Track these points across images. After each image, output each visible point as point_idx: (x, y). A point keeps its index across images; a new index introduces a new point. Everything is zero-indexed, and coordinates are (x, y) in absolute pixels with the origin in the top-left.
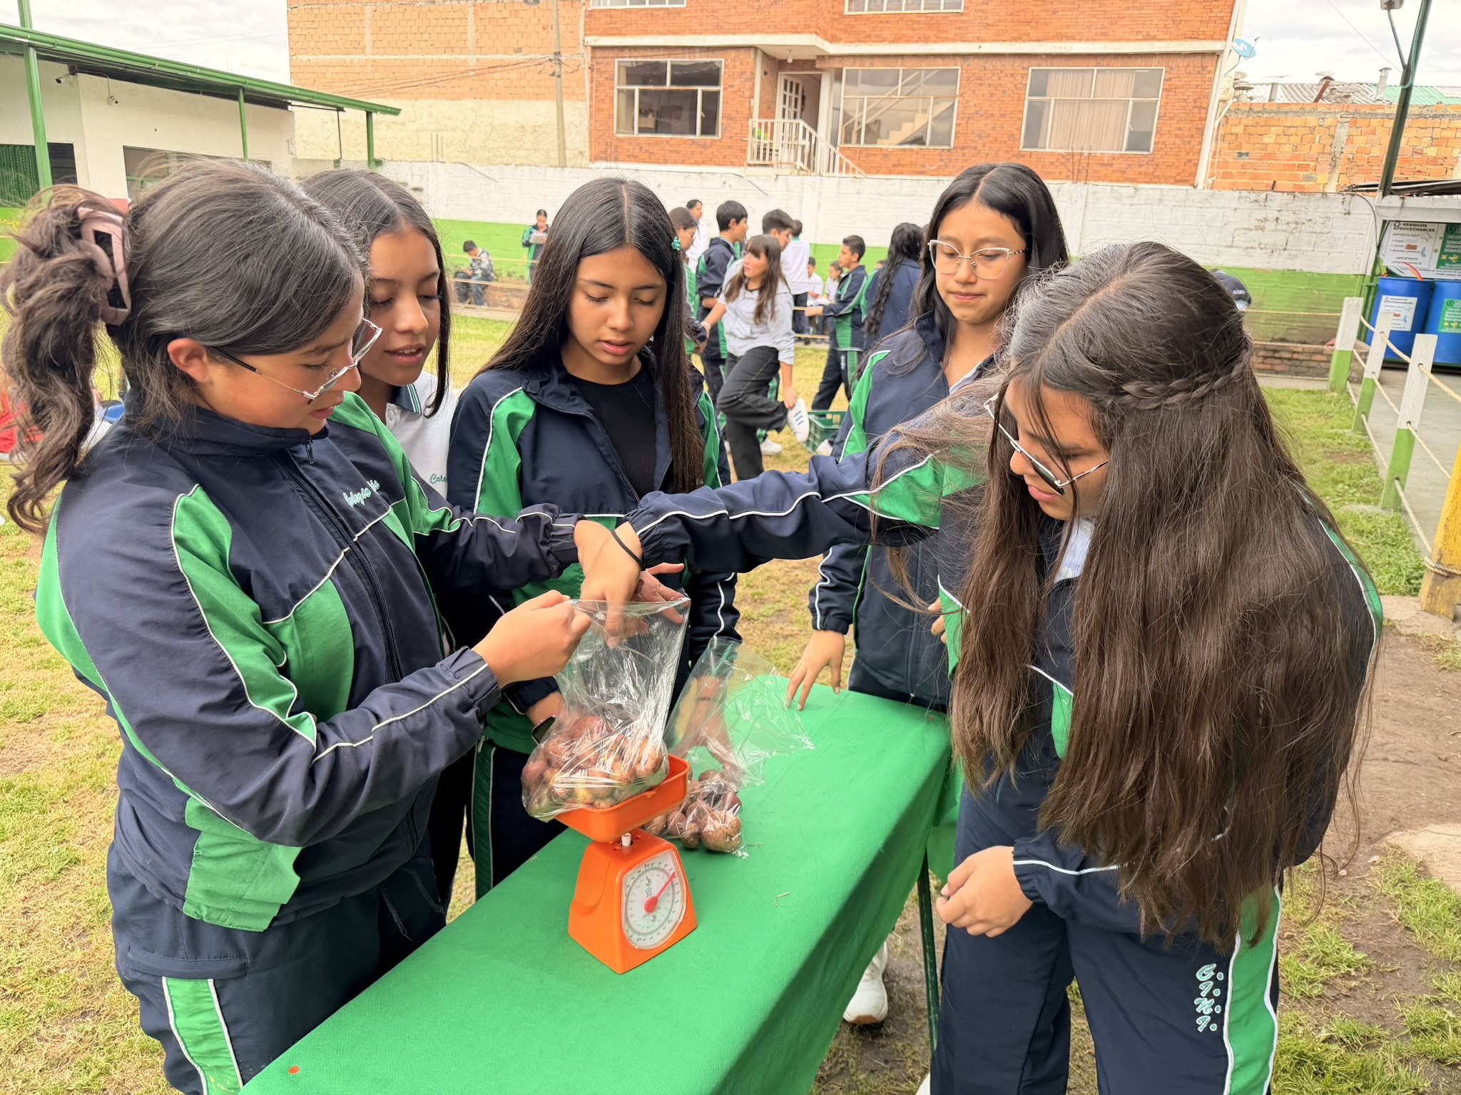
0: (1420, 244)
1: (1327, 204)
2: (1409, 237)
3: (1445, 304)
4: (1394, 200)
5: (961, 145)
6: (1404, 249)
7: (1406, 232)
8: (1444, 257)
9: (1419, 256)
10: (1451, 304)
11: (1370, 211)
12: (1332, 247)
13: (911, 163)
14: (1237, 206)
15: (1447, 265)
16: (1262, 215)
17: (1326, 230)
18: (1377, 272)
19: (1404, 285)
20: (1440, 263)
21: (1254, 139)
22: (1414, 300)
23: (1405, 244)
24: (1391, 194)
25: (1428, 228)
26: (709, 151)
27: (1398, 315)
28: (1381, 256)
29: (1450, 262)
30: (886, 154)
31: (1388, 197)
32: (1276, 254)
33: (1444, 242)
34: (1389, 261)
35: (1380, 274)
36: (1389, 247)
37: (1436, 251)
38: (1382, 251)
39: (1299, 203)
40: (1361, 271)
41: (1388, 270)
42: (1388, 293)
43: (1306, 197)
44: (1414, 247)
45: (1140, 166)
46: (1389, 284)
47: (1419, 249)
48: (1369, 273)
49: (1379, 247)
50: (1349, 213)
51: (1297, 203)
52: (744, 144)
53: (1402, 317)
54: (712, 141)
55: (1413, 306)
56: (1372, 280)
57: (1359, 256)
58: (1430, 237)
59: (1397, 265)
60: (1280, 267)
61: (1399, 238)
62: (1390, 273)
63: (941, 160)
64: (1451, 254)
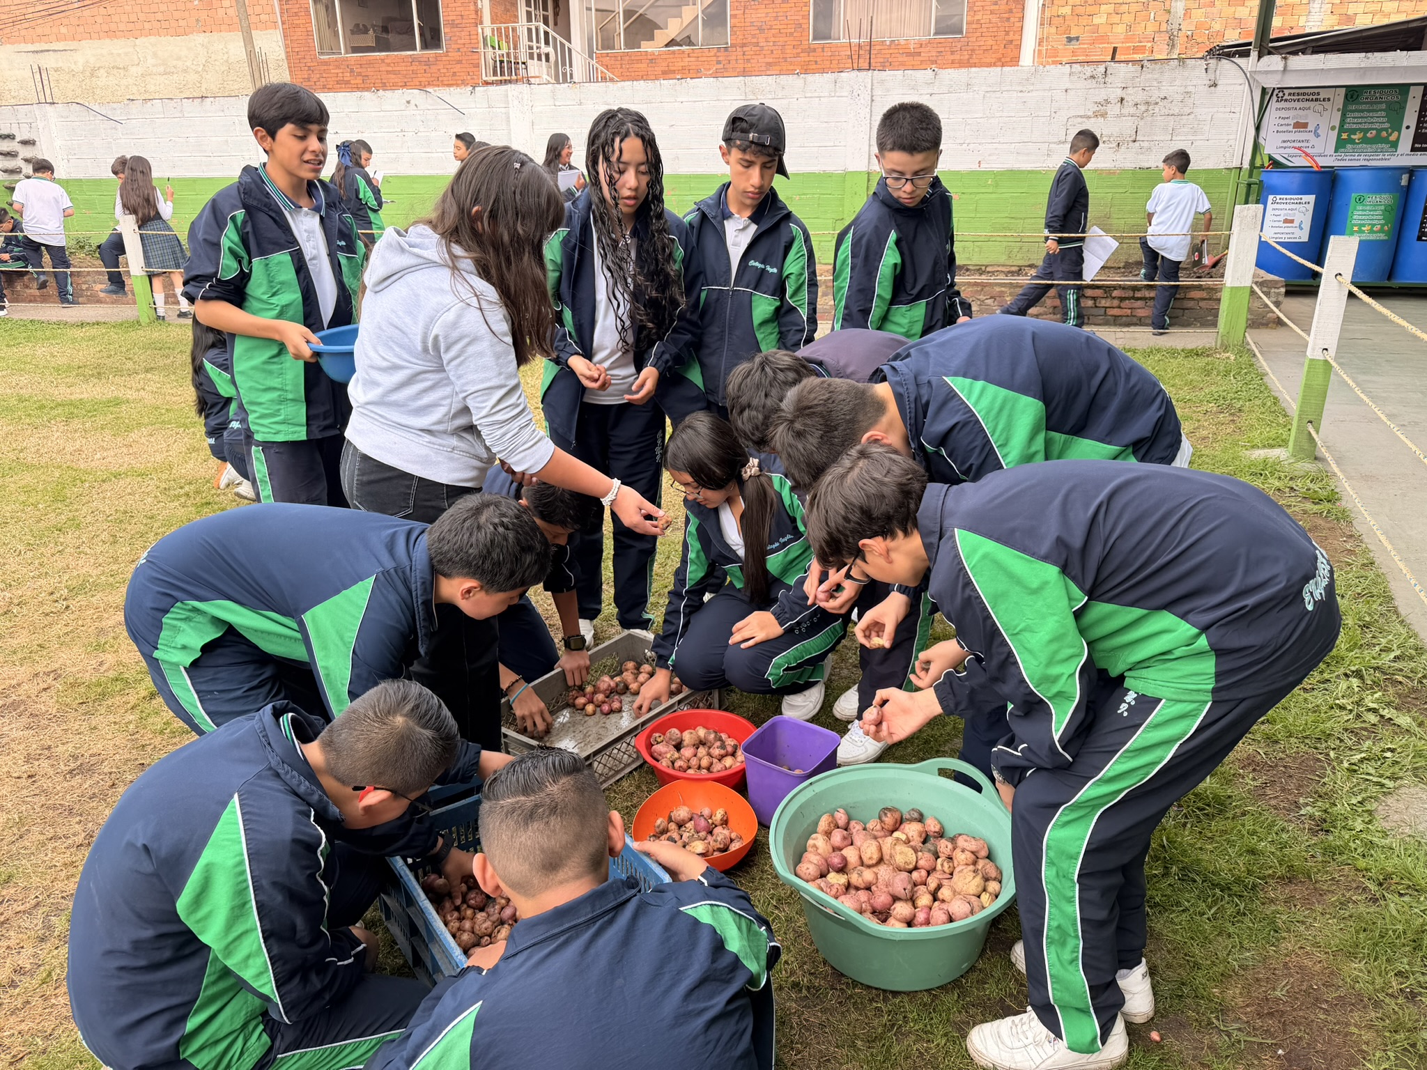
0: (1312, 120)
1: (1186, 74)
2: (1295, 112)
3: (1353, 201)
4: (1274, 62)
5: (739, 41)
6: (1290, 128)
7: (1292, 104)
8: (1344, 136)
9: (1311, 136)
10: (1360, 200)
11: (1242, 80)
12: (1195, 133)
13: (683, 68)
14: (1068, 85)
15: (1349, 146)
16: (1101, 95)
17: (1187, 110)
18: (1258, 163)
19: (1296, 179)
20: (1340, 145)
21: (1084, 21)
22: (1311, 198)
23: (1292, 122)
24: (1270, 53)
25: (1321, 97)
26: (434, 69)
27: (1292, 221)
28: (1261, 141)
29: (1352, 142)
30: (653, 60)
31: (1266, 59)
32: (1123, 148)
33: (1344, 116)
34: (1272, 147)
35: (1262, 166)
36: (1272, 128)
37: (1333, 128)
38: (1262, 134)
39: (1150, 76)
40: (1236, 163)
41: (1271, 158)
42: (1276, 191)
43: (1158, 66)
44: (1305, 125)
45: (952, 53)
46: (1276, 179)
47: (1311, 127)
48: (1246, 165)
49: (1258, 128)
50: (1215, 85)
51: (1146, 75)
52: (475, 57)
53: (1296, 224)
54: (436, 56)
55: (1311, 207)
56: (1251, 176)
57: (1231, 142)
58: (1325, 110)
59: (1282, 151)
60: (1129, 165)
61: (1284, 114)
62: (1275, 163)
63: (719, 62)
64: (1353, 131)
